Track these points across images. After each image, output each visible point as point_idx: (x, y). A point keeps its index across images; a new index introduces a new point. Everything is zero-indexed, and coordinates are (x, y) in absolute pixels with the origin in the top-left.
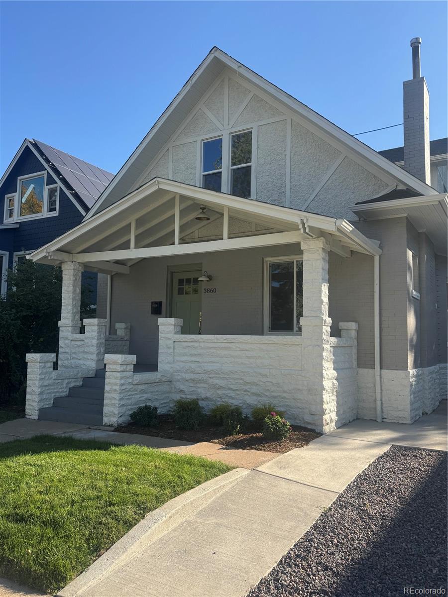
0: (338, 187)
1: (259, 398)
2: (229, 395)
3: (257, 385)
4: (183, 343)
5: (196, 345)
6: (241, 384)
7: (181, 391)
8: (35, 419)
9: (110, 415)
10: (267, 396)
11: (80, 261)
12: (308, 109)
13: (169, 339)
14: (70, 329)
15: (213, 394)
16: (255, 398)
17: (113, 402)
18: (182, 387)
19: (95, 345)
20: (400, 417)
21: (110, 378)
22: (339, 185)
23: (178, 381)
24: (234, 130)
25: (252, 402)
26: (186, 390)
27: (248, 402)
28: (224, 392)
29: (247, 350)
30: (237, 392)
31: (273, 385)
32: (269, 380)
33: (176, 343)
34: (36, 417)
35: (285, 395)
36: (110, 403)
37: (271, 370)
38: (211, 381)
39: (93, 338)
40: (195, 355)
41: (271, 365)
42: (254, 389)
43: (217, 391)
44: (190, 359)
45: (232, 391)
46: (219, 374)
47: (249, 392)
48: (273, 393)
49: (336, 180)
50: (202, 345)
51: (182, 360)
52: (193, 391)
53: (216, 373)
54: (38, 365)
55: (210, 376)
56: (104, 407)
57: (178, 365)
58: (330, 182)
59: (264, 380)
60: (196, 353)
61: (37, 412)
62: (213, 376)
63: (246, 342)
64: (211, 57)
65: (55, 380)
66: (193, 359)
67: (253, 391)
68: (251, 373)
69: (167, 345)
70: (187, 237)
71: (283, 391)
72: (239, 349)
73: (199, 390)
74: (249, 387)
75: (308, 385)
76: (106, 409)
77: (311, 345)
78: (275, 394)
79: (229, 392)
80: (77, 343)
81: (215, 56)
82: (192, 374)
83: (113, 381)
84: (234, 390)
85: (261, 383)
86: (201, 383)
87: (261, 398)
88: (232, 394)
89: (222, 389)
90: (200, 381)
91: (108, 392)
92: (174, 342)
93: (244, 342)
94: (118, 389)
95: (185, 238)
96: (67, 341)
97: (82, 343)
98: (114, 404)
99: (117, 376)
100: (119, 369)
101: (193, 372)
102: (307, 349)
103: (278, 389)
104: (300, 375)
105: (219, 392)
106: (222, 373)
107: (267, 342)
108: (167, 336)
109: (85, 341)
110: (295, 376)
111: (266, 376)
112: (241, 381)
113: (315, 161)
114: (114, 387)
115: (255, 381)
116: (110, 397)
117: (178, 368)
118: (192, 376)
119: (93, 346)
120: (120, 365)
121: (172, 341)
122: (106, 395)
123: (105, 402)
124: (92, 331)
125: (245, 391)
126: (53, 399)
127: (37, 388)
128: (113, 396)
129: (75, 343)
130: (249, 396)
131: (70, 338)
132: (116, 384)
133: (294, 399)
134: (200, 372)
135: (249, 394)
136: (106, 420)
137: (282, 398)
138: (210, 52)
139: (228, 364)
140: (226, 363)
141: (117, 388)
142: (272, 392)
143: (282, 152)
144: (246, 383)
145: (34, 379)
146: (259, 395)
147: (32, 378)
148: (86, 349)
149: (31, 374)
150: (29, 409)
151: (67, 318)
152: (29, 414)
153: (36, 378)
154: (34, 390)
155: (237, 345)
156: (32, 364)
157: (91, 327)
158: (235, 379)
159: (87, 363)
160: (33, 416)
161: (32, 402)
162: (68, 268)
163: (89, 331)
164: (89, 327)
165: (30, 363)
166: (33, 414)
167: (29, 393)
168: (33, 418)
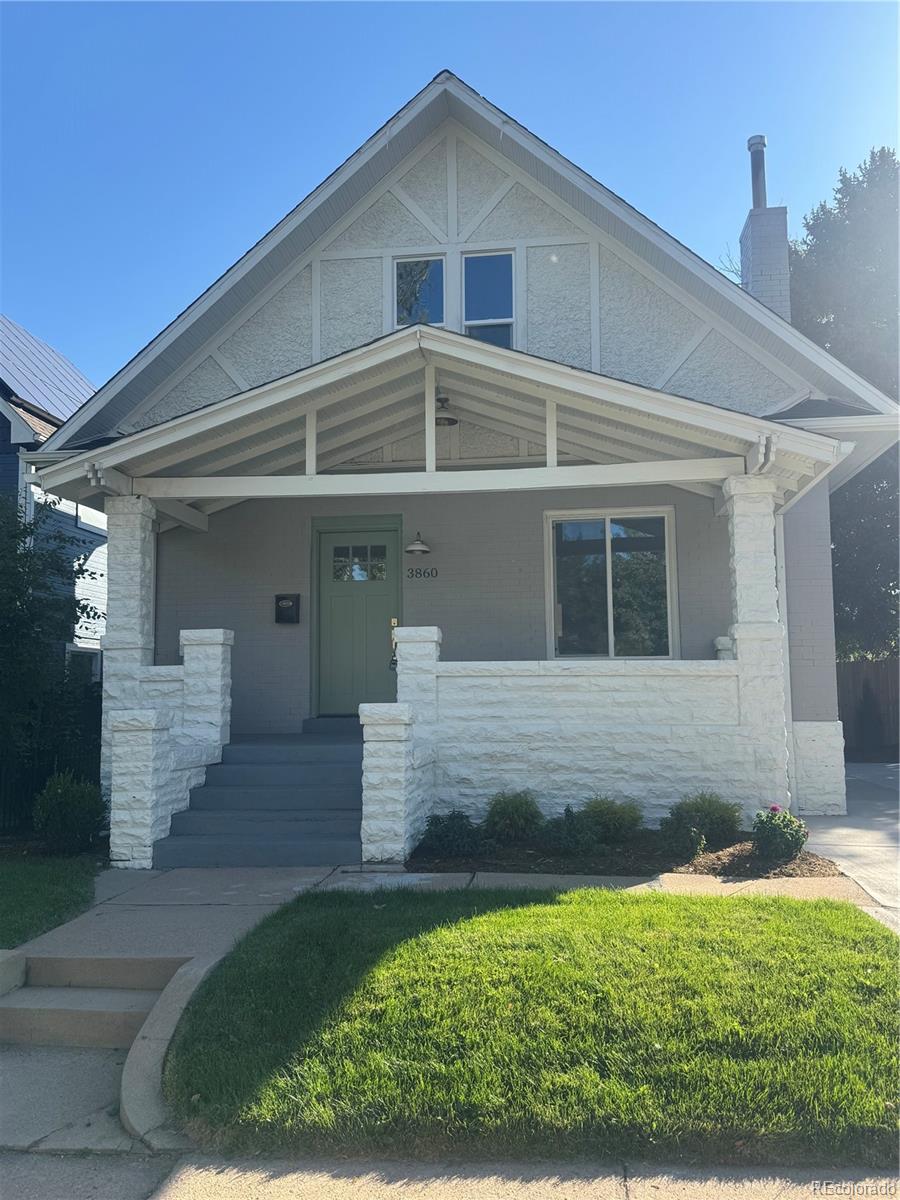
0: (698, 384)
1: (651, 784)
2: (581, 782)
3: (645, 757)
4: (459, 680)
5: (495, 682)
6: (608, 759)
7: (464, 781)
8: (144, 869)
9: (384, 838)
10: (667, 778)
11: (155, 494)
12: (658, 231)
13: (428, 672)
14: (138, 654)
15: (542, 782)
16: (641, 784)
17: (389, 808)
18: (464, 772)
19: (218, 690)
20: (829, 805)
21: (380, 756)
22: (700, 381)
23: (454, 759)
24: (471, 247)
25: (635, 793)
26: (474, 778)
27: (626, 794)
28: (567, 777)
29: (617, 690)
30: (598, 775)
31: (681, 756)
32: (671, 747)
33: (441, 679)
34: (148, 864)
35: (707, 774)
36: (381, 811)
37: (674, 728)
38: (534, 756)
39: (209, 674)
40: (492, 703)
41: (673, 718)
42: (639, 767)
43: (550, 775)
44: (479, 711)
45: (587, 775)
46: (555, 740)
47: (626, 773)
48: (679, 773)
49: (694, 370)
50: (509, 682)
51: (457, 715)
52: (492, 778)
53: (548, 739)
54: (149, 736)
55: (533, 746)
56: (363, 822)
57: (451, 727)
58: (681, 373)
59: (660, 747)
60: (494, 699)
61: (149, 851)
62: (541, 744)
63: (614, 673)
64: (437, 90)
65: (173, 771)
66: (490, 711)
67: (635, 770)
68: (631, 735)
69: (419, 683)
70: (362, 459)
71: (703, 766)
72: (596, 688)
73: (507, 776)
74: (628, 763)
75: (755, 752)
76: (368, 827)
77: (757, 677)
78: (685, 774)
79: (579, 775)
80: (159, 686)
81: (445, 90)
82: (487, 744)
83: (385, 762)
84: (591, 772)
85: (652, 754)
86: (511, 761)
87: (655, 784)
88: (588, 780)
89: (563, 771)
90: (507, 758)
91: (374, 787)
92: (437, 677)
93: (610, 674)
94: (402, 780)
95: (357, 460)
96: (128, 684)
97: (177, 685)
98: (394, 814)
99: (400, 750)
100: (403, 734)
101: (487, 739)
102: (750, 684)
103: (691, 764)
104: (739, 735)
105: (555, 777)
106: (561, 737)
107: (662, 672)
108: (420, 666)
109: (186, 680)
110: (728, 738)
111: (664, 740)
112: (608, 753)
113: (651, 329)
114: (393, 776)
115: (641, 751)
116: (382, 797)
117: (452, 732)
118: (489, 748)
119: (210, 691)
120: (403, 727)
121: (434, 676)
122: (366, 794)
123: (366, 809)
124: (207, 657)
125: (617, 772)
126: (170, 819)
127: (150, 792)
128: (391, 796)
129: (153, 686)
130: (627, 781)
131: (139, 675)
132: (397, 769)
133: (727, 781)
134: (507, 738)
135: (626, 777)
136: (369, 850)
137: (703, 781)
138: (435, 79)
139: (572, 718)
140: (568, 717)
141: (401, 776)
142: (680, 770)
143: (581, 305)
144: (619, 756)
145: (138, 770)
146: (651, 779)
147: (132, 769)
148: (191, 701)
149: (127, 761)
150: (122, 846)
151: (125, 629)
152: (124, 858)
153: (143, 769)
154: (138, 797)
155: (593, 681)
156: (128, 736)
157: (201, 649)
158: (592, 749)
159: (195, 731)
160: (137, 862)
161: (133, 827)
162: (126, 510)
163: (198, 658)
164: (196, 648)
165: (124, 734)
166: (135, 855)
167: (122, 807)
168: (137, 867)
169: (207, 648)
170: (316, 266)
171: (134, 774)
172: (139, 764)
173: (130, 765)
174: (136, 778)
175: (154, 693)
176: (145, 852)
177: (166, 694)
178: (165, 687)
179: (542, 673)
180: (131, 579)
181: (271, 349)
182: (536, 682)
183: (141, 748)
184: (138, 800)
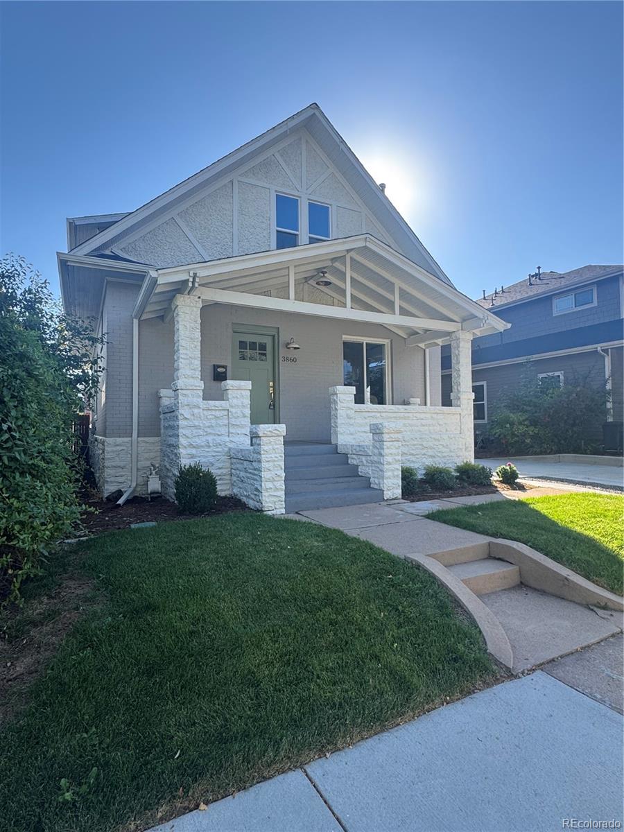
3: (432, 448)
8: (281, 514)
9: (394, 488)
13: (352, 409)
17: (396, 473)
19: (248, 415)
21: (391, 448)
24: (313, 198)
32: (440, 443)
34: (283, 511)
35: (451, 454)
36: (392, 474)
37: (441, 435)
39: (243, 406)
41: (441, 431)
42: (431, 452)
47: (426, 455)
50: (384, 414)
56: (385, 481)
59: (437, 443)
61: (284, 504)
67: (430, 454)
68: (428, 438)
69: (347, 415)
71: (450, 451)
74: (427, 451)
75: (466, 444)
77: (467, 414)
78: (444, 454)
79: (410, 457)
84: (414, 455)
85: (435, 446)
88: (413, 459)
89: (405, 455)
91: (390, 463)
94: (400, 460)
96: (196, 411)
97: (225, 412)
98: (397, 476)
102: (464, 417)
103: (447, 450)
104: (460, 438)
107: (438, 412)
109: (230, 409)
110: (457, 439)
111: (438, 440)
112: (421, 447)
114: (397, 458)
115: (431, 445)
116: (392, 469)
119: (244, 416)
121: (354, 411)
122: (387, 467)
123: (387, 474)
124: (242, 397)
125: (423, 455)
127: (282, 471)
128: (396, 468)
131: (202, 406)
132: (398, 455)
136: (388, 494)
141: (400, 458)
144: (424, 448)
145: (276, 459)
146: (434, 457)
147: (274, 458)
148: (233, 421)
149: (271, 454)
150: (270, 502)
151: (193, 378)
152: (271, 509)
153: (280, 458)
154: (278, 474)
155: (415, 415)
156: (272, 439)
157: (239, 392)
158: (414, 445)
159: (236, 439)
160: (278, 510)
161: (275, 491)
162: (192, 304)
163: (237, 397)
164: (236, 392)
165: (269, 438)
166: (277, 507)
167: (268, 480)
168: (278, 513)
169: (242, 392)
170: (236, 183)
171: (274, 461)
172: (278, 455)
173: (273, 456)
174: (276, 463)
175: (211, 417)
176: (282, 505)
177: (218, 417)
178: (218, 413)
179: (397, 411)
180: (195, 347)
181: (210, 223)
182: (395, 415)
183: (278, 446)
184: (279, 476)
